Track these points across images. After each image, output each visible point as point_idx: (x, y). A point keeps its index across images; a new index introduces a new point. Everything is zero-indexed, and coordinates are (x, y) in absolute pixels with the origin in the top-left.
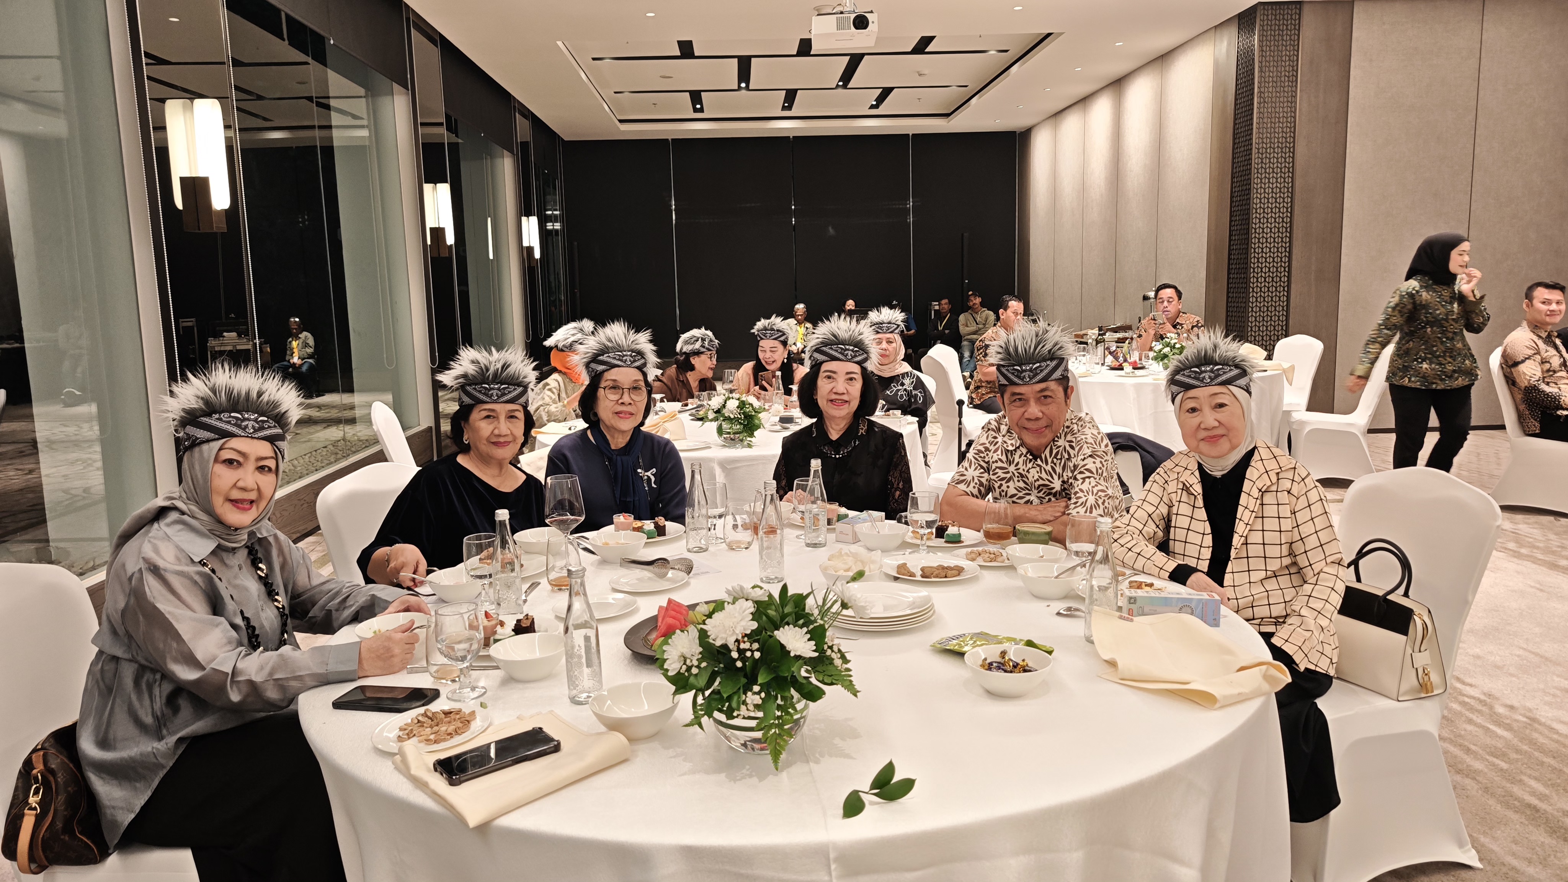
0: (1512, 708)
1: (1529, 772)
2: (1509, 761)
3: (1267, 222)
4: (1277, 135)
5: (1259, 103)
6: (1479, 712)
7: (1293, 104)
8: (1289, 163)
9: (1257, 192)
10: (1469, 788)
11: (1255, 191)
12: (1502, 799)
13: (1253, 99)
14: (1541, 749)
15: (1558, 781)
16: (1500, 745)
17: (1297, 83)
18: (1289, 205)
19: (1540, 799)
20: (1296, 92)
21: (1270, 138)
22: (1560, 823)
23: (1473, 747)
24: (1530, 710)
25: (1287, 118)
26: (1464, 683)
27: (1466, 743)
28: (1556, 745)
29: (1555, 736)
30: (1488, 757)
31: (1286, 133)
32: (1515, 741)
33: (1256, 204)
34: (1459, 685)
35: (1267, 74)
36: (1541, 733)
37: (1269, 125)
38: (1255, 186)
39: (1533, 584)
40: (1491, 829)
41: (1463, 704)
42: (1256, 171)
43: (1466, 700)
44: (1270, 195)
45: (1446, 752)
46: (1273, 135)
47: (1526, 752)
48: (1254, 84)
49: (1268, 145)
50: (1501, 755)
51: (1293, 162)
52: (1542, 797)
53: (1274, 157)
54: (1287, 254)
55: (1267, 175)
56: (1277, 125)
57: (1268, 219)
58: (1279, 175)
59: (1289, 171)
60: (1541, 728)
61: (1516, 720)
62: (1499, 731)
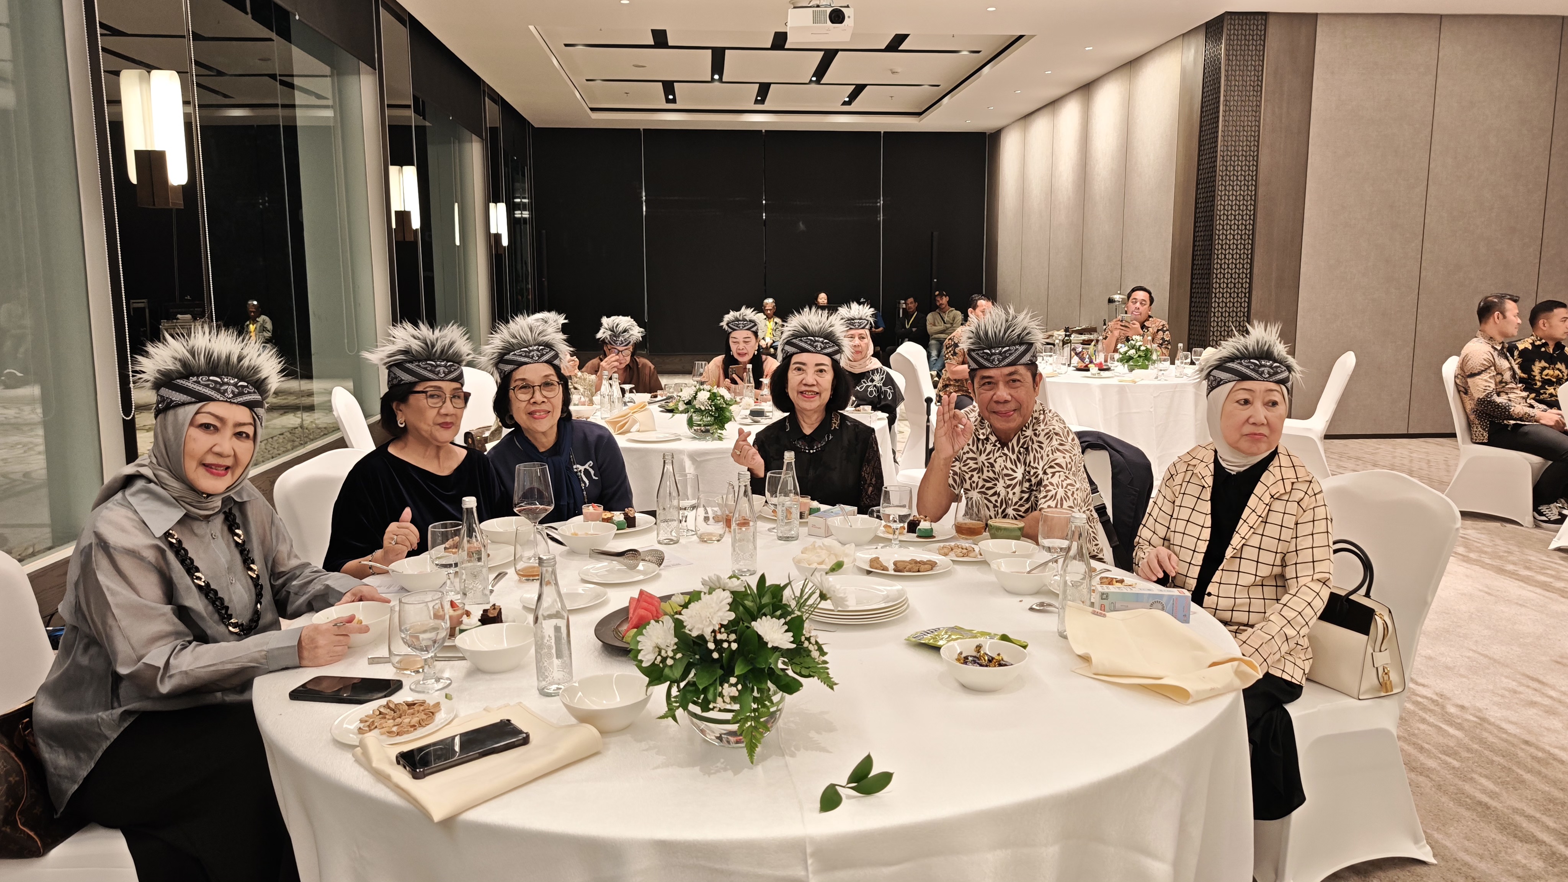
0: (1462, 707)
1: (1479, 770)
2: (1461, 760)
3: (1231, 229)
4: (1241, 143)
5: (1225, 111)
7: (1258, 114)
8: (1253, 172)
9: (1221, 199)
10: (1423, 785)
11: (1219, 198)
12: (1454, 796)
13: (1218, 107)
14: (1491, 748)
15: (1508, 779)
16: (1451, 744)
17: (1261, 93)
18: (1252, 212)
19: (1490, 797)
20: (1260, 101)
21: (1235, 146)
22: (1510, 820)
23: (1426, 746)
24: (1480, 710)
25: (1251, 127)
26: (1416, 683)
27: (1420, 742)
28: (1505, 744)
29: (1504, 736)
30: (1440, 756)
31: (1250, 142)
32: (1466, 740)
33: (1220, 211)
34: (1415, 686)
35: (1233, 83)
36: (1490, 732)
37: (1234, 134)
38: (1220, 193)
39: (1481, 588)
40: (1444, 825)
41: (1418, 704)
42: (1220, 178)
43: (1420, 699)
44: (1234, 203)
45: (1402, 750)
46: (1237, 144)
47: (1476, 751)
48: (1220, 92)
49: (1233, 153)
50: (1453, 753)
51: (1256, 170)
52: (1493, 795)
53: (1238, 165)
54: (1249, 261)
55: (1231, 183)
56: (1241, 134)
57: (1231, 226)
58: (1243, 183)
59: (1252, 179)
60: (1490, 728)
61: (1467, 720)
62: (1451, 730)
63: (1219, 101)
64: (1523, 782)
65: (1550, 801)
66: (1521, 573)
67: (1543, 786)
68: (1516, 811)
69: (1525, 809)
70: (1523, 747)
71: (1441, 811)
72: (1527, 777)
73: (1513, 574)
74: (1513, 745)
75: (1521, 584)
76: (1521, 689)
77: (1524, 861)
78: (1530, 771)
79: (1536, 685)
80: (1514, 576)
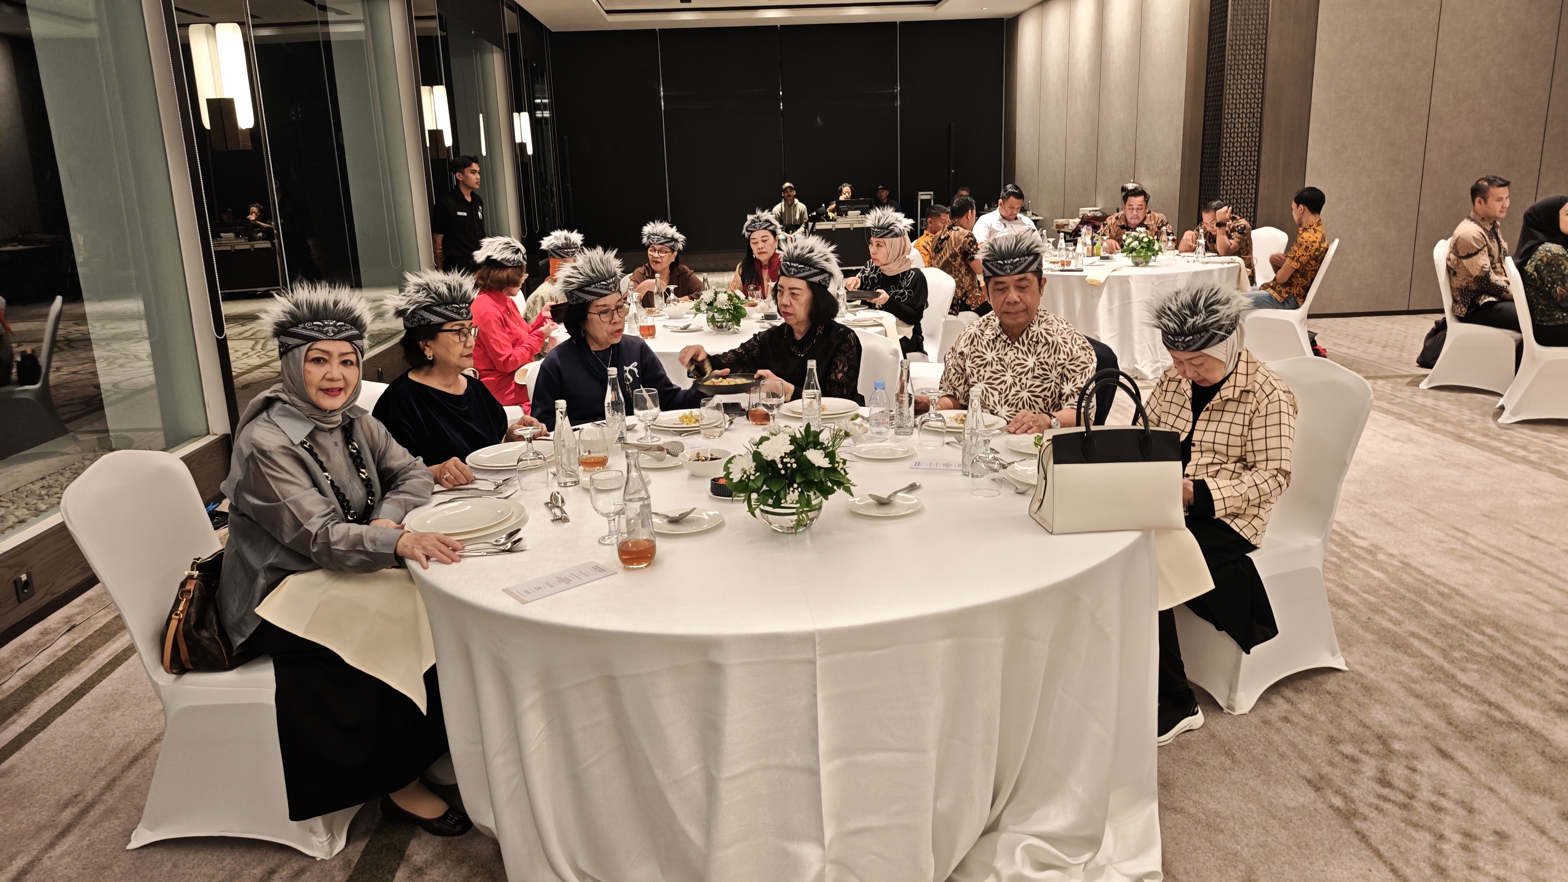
0: (1392, 555)
1: (1391, 604)
2: (1378, 597)
3: (1238, 117)
4: (1250, 32)
6: (1364, 559)
8: (1261, 60)
9: (1230, 88)
10: (1341, 617)
11: (1228, 87)
12: (1364, 624)
14: (1408, 587)
15: (1414, 610)
16: (1374, 584)
18: (1260, 101)
19: (1395, 624)
21: (1243, 36)
22: (1405, 641)
23: (1351, 586)
24: (1406, 557)
25: (1260, 15)
26: (1357, 536)
27: (1347, 583)
28: (1419, 583)
29: (1421, 577)
30: (1361, 594)
31: (1259, 30)
32: (1387, 581)
33: (1229, 100)
34: (1353, 539)
36: (1410, 575)
37: (1242, 23)
39: (1437, 454)
40: (1349, 646)
41: (1352, 553)
42: (1229, 67)
43: (1357, 550)
45: (1328, 590)
46: (1246, 32)
47: (1394, 589)
49: (1241, 42)
50: (1374, 592)
51: (1264, 58)
52: (1399, 623)
53: (1246, 54)
54: (1257, 148)
55: (1240, 72)
56: (1250, 22)
57: (1239, 114)
58: (1251, 72)
59: (1260, 68)
60: (1411, 571)
61: (1392, 565)
62: (1376, 574)
64: (1425, 612)
65: (1443, 626)
66: (1476, 439)
67: (1440, 615)
68: (1413, 634)
69: (1420, 632)
70: (1434, 585)
71: (1351, 636)
72: (1430, 608)
73: (1470, 440)
74: (1426, 584)
75: (1475, 449)
76: (1447, 539)
77: (1407, 671)
78: (1433, 603)
79: (1460, 535)
80: (1471, 442)
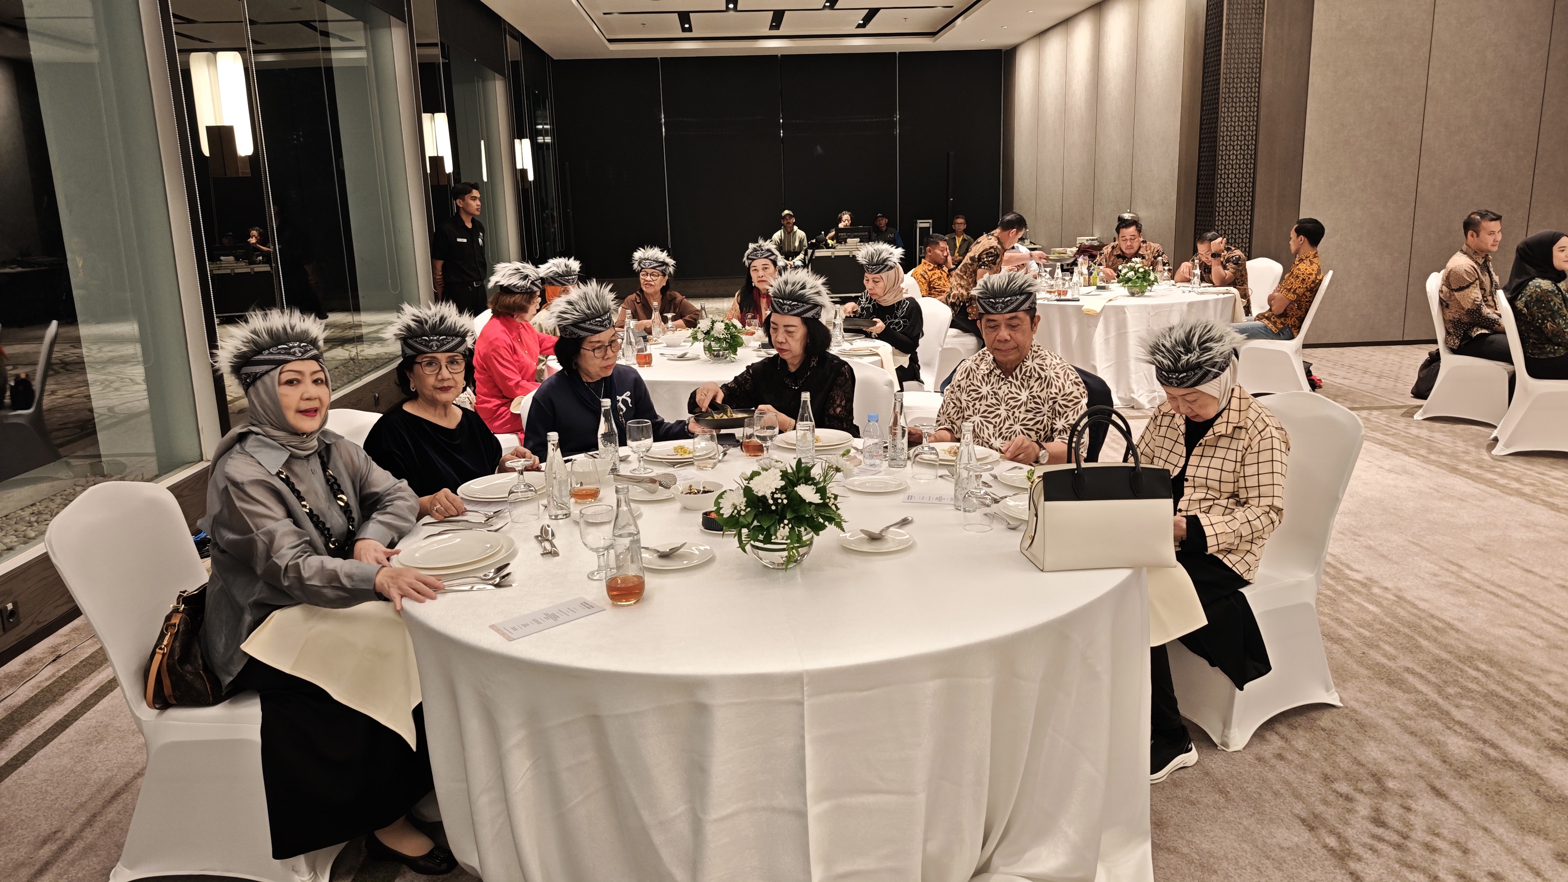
0: (1386, 589)
1: (1386, 638)
2: (1372, 631)
3: (1233, 149)
4: (1244, 66)
5: (1227, 34)
7: (1260, 36)
8: (1255, 93)
9: (1224, 121)
10: (1335, 652)
11: (1222, 119)
12: (1358, 659)
13: (1221, 30)
14: (1402, 622)
15: (1408, 645)
16: (1369, 618)
17: (1263, 16)
18: (1254, 133)
19: (1389, 659)
20: (1262, 24)
21: (1238, 69)
22: (1399, 677)
23: (1346, 620)
24: (1400, 590)
25: (1254, 49)
26: (1352, 569)
27: (1341, 617)
28: (1414, 617)
29: (1415, 611)
30: (1356, 628)
31: (1253, 64)
32: (1382, 615)
33: (1223, 132)
34: (1348, 572)
35: (1235, 7)
36: (1404, 609)
37: (1236, 56)
38: (1223, 115)
39: (1431, 486)
40: (1344, 682)
41: (1347, 586)
42: (1223, 100)
43: (1351, 582)
44: (1237, 124)
45: (1323, 624)
46: (1240, 66)
47: (1388, 623)
48: (1222, 16)
49: (1236, 76)
50: (1369, 626)
51: (1259, 92)
52: (1393, 658)
53: (1241, 87)
54: (1251, 180)
55: (1234, 105)
56: (1244, 56)
57: (1233, 146)
58: (1245, 104)
59: (1255, 101)
60: (1405, 605)
61: (1387, 599)
62: (1371, 607)
63: (1222, 24)
64: (1419, 647)
65: (1437, 661)
66: (1471, 471)
67: (1435, 650)
68: (1407, 670)
69: (1415, 668)
70: (1429, 619)
71: (1345, 671)
72: (1424, 643)
73: (1465, 472)
74: (1420, 618)
75: (1470, 481)
77: (1401, 707)
78: (1427, 638)
79: (1454, 568)
80: (1465, 474)
